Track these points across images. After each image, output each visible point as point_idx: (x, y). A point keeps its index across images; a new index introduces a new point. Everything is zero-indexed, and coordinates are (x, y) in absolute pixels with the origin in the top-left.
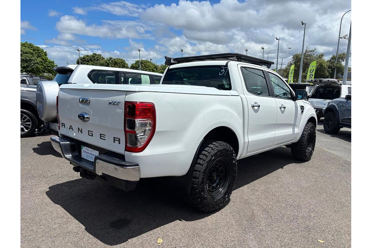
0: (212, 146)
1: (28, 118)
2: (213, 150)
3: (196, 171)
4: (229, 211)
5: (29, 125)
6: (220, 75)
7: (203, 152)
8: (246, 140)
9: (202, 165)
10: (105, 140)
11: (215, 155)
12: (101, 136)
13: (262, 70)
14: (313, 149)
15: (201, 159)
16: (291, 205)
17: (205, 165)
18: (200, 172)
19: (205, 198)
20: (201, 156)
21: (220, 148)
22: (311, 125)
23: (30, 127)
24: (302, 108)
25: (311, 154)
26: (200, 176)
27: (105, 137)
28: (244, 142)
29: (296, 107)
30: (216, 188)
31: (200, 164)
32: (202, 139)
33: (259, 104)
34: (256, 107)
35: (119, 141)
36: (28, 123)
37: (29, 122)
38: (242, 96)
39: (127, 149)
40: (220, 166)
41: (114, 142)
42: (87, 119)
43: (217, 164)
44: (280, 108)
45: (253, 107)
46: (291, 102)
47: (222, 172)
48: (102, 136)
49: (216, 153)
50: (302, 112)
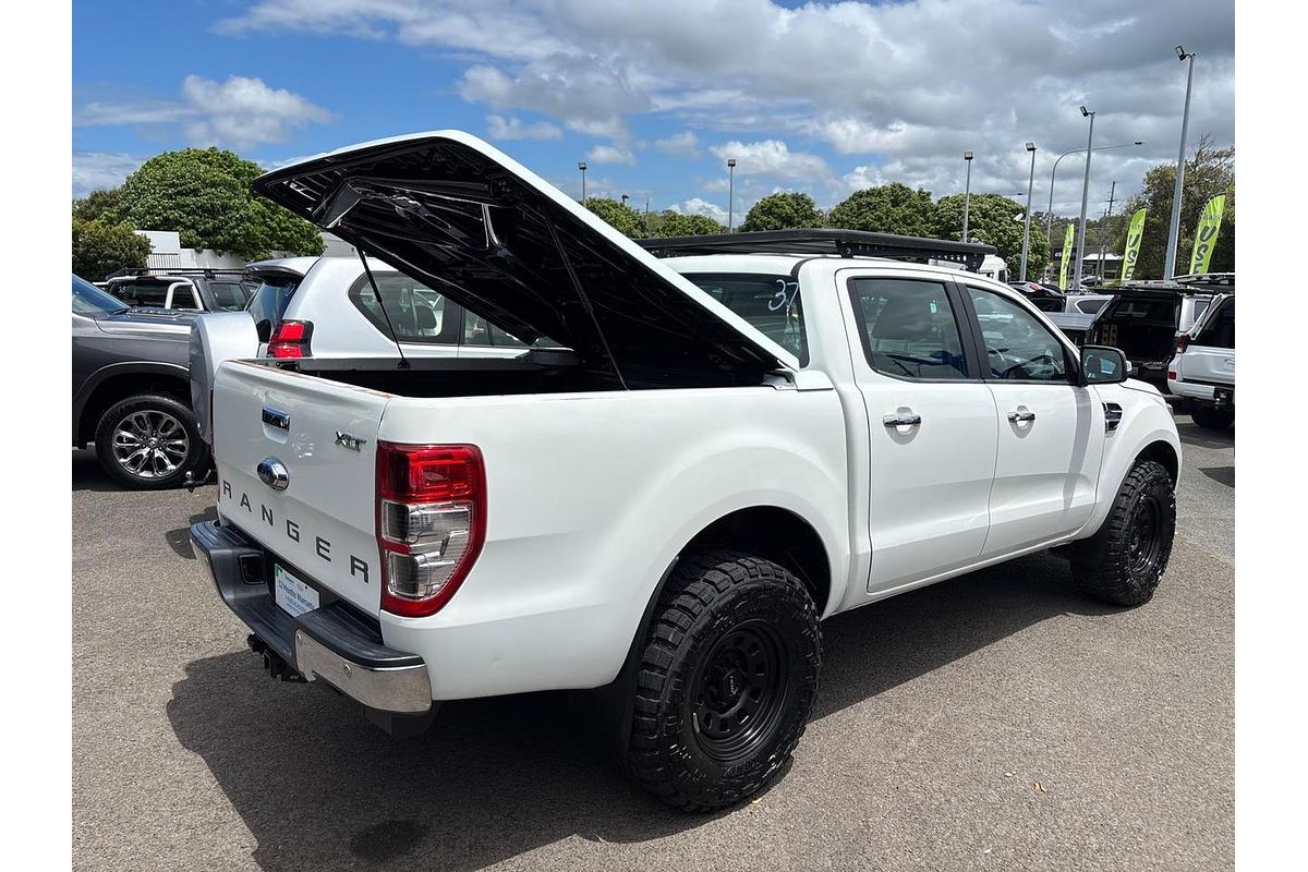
0: (717, 577)
1: (177, 424)
2: (720, 592)
3: (652, 667)
4: (779, 810)
5: (181, 448)
6: (771, 309)
7: (683, 600)
8: (863, 548)
9: (675, 647)
10: (329, 560)
11: (728, 609)
12: (319, 546)
13: (943, 283)
14: (1162, 562)
15: (672, 624)
16: (1020, 798)
17: (687, 645)
18: (663, 671)
19: (684, 764)
20: (673, 614)
21: (748, 584)
22: (1152, 469)
23: (184, 454)
24: (1113, 411)
25: (1151, 582)
26: (663, 687)
27: (328, 551)
28: (854, 557)
29: (1084, 412)
30: (734, 724)
31: (664, 642)
32: (672, 555)
33: (916, 413)
34: (902, 425)
35: (365, 570)
36: (179, 442)
37: (181, 437)
38: (847, 388)
39: (388, 603)
40: (755, 647)
41: (353, 573)
42: (282, 484)
43: (739, 641)
44: (1012, 420)
45: (892, 424)
46: (1065, 393)
47: (760, 668)
48: (321, 545)
49: (732, 603)
50: (1112, 426)
